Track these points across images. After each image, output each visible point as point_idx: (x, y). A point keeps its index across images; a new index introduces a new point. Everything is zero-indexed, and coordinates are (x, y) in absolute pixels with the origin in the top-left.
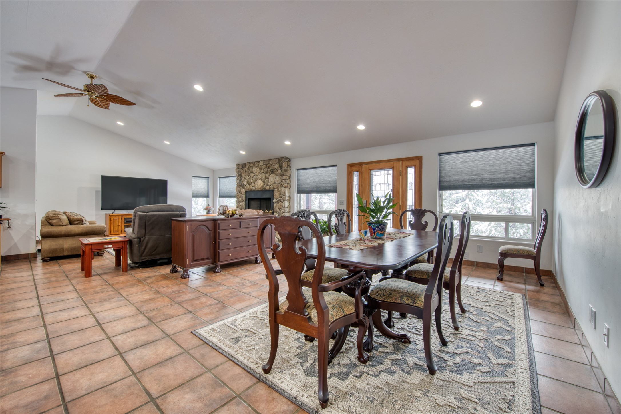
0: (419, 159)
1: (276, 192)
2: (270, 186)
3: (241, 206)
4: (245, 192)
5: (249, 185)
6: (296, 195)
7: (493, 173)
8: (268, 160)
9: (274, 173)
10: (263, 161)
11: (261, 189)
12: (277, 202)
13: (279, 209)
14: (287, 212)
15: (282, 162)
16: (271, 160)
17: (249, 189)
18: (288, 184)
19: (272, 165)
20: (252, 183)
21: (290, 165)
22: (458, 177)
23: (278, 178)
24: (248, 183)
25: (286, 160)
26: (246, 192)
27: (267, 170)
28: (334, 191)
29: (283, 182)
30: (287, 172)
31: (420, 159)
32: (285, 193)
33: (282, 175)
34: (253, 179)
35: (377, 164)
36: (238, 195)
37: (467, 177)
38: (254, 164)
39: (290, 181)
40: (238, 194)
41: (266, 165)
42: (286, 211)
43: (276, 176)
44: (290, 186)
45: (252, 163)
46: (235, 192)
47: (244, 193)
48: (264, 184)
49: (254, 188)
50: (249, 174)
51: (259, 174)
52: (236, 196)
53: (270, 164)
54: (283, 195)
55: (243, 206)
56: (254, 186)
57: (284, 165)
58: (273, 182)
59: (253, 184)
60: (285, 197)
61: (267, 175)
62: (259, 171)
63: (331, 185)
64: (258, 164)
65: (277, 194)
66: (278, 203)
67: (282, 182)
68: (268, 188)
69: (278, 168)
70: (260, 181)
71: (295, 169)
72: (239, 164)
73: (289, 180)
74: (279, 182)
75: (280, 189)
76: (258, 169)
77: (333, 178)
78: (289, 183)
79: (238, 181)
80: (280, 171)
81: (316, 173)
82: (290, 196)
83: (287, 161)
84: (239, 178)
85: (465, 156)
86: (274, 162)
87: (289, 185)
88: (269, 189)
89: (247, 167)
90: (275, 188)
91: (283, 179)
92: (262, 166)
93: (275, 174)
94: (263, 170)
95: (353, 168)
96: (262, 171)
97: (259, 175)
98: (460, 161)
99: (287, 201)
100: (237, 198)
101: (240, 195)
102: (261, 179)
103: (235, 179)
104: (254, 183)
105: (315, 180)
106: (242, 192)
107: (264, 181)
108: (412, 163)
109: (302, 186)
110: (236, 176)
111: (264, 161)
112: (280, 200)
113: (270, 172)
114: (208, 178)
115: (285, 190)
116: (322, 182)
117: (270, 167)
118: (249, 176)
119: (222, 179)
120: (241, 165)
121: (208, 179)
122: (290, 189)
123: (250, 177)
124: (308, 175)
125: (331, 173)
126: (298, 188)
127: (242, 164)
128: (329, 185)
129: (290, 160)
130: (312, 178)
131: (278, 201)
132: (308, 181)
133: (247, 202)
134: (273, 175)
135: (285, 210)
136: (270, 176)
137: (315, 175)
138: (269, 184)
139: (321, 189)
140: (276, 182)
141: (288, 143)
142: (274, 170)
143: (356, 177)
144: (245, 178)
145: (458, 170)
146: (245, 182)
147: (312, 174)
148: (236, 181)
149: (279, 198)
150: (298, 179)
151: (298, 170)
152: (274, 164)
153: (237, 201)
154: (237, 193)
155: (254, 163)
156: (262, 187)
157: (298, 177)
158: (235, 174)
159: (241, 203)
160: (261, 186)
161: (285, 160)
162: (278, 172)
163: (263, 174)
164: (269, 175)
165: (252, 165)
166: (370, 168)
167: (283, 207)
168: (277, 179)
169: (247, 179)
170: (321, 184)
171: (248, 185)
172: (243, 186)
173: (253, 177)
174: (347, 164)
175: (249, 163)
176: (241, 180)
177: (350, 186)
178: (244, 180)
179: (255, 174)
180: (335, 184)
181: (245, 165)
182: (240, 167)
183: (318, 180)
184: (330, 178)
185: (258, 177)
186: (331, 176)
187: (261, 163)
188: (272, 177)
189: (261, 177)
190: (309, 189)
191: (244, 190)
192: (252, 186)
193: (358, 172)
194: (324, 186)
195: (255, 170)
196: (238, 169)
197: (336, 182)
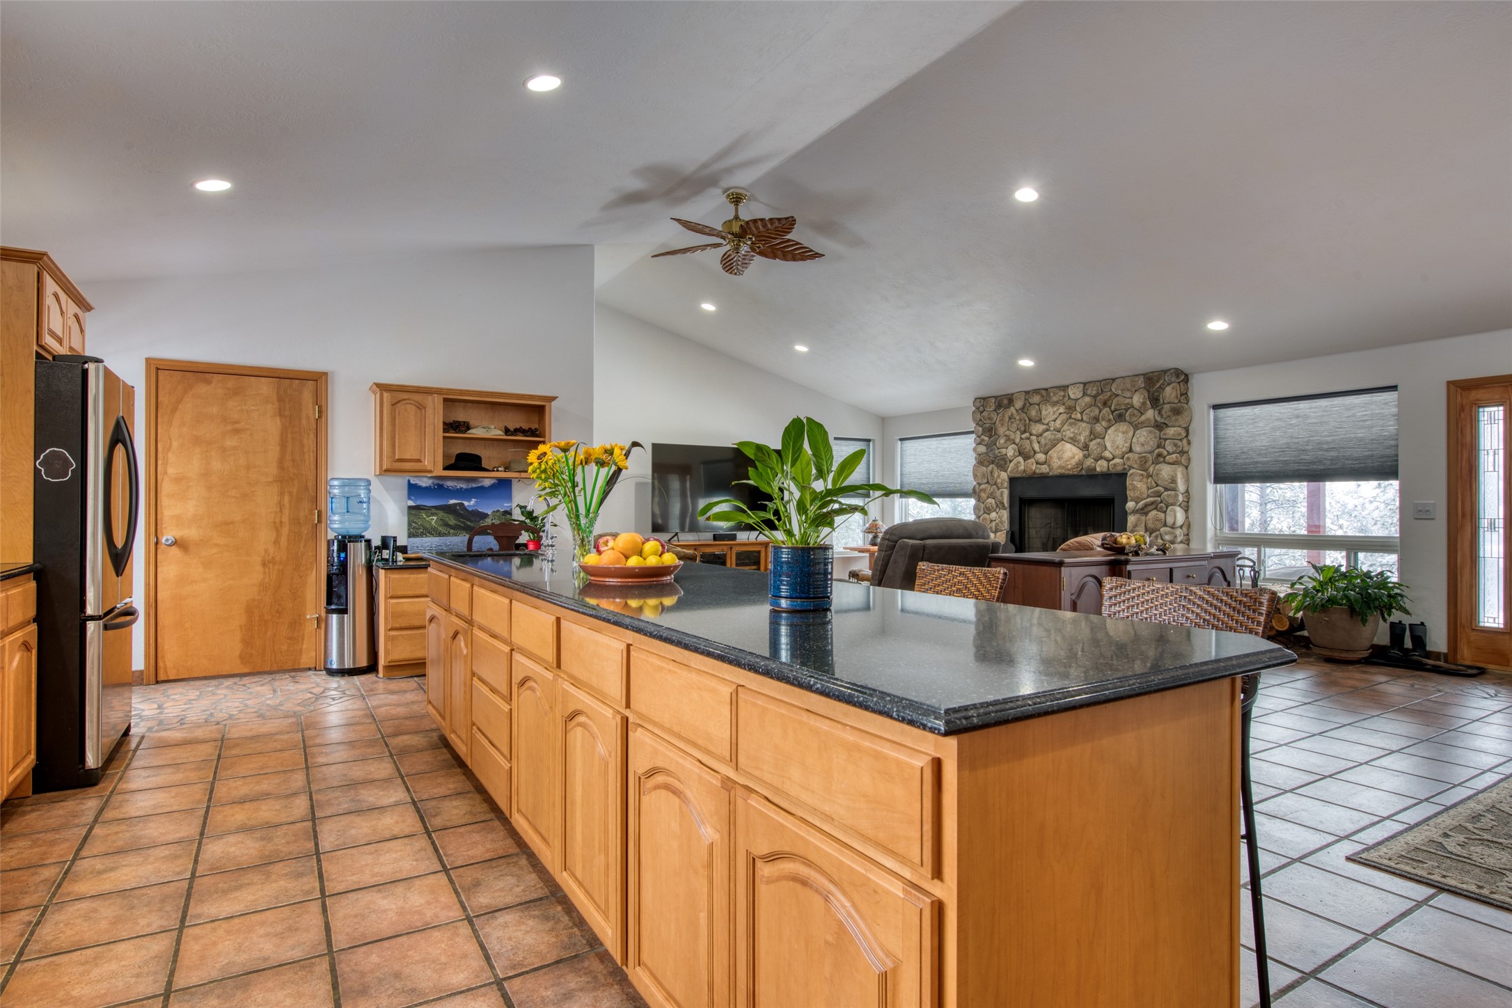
1: (1137, 478)
2: (1108, 461)
3: (991, 521)
4: (1007, 479)
5: (1026, 457)
6: (1210, 487)
8: (1100, 381)
9: (1125, 421)
10: (1082, 386)
11: (1075, 472)
12: (1143, 511)
13: (1146, 530)
14: (1181, 542)
15: (1158, 385)
16: (1114, 380)
17: (1024, 471)
18: (1182, 453)
19: (1117, 395)
20: (1035, 453)
21: (1186, 394)
23: (1144, 439)
24: (1020, 454)
25: (1178, 377)
26: (1012, 481)
27: (1097, 411)
28: (1384, 470)
29: (1164, 448)
30: (1179, 417)
32: (1174, 481)
33: (1160, 427)
34: (1043, 441)
36: (984, 490)
38: (1042, 396)
39: (1189, 443)
40: (983, 486)
41: (1095, 397)
42: (1179, 539)
43: (1137, 428)
44: (1189, 460)
45: (1037, 391)
46: (970, 482)
47: (1006, 484)
48: (1086, 457)
49: (1044, 469)
50: (1025, 426)
51: (1063, 424)
52: (974, 493)
53: (1109, 394)
54: (1166, 489)
55: (1001, 522)
56: (1044, 463)
57: (1169, 393)
58: (1124, 449)
59: (1040, 457)
60: (1176, 496)
61: (1099, 428)
62: (1064, 416)
63: (1367, 453)
64: (1062, 393)
65: (1139, 485)
66: (1146, 514)
67: (1159, 447)
68: (1101, 466)
69: (1144, 404)
70: (1068, 446)
71: (1206, 407)
72: (984, 399)
73: (1185, 441)
74: (1147, 448)
75: (1151, 469)
76: (1062, 410)
77: (1374, 430)
78: (1186, 449)
79: (982, 449)
80: (1150, 414)
81: (1298, 417)
82: (1187, 491)
83: (1179, 383)
84: (986, 439)
86: (1129, 386)
87: (1185, 456)
88: (1105, 470)
89: (1019, 404)
90: (1131, 467)
91: (1166, 440)
92: (1077, 400)
93: (1130, 423)
94: (1081, 413)
95: (1475, 395)
96: (1079, 416)
97: (1066, 427)
99: (1180, 506)
100: (979, 499)
101: (989, 489)
102: (1073, 441)
103: (970, 441)
104: (1046, 454)
105: (1292, 437)
106: (999, 481)
107: (1086, 447)
109: (1237, 457)
110: (972, 432)
111: (1085, 384)
112: (1152, 503)
113: (1111, 417)
114: (869, 441)
115: (1175, 471)
116: (1327, 443)
117: (1109, 403)
118: (1025, 432)
119: (909, 445)
120: (993, 400)
121: (869, 446)
122: (1187, 467)
123: (1027, 434)
124: (1261, 424)
125: (1370, 412)
126: (1215, 464)
127: (995, 397)
128: (1358, 453)
129: (1186, 379)
130: (1278, 434)
131: (1146, 505)
132: (1263, 442)
133: (1017, 509)
134: (1123, 427)
135: (1175, 537)
136: (1110, 431)
137: (1294, 421)
138: (1107, 454)
139: (1322, 467)
140: (1137, 448)
141: (1218, 326)
142: (1126, 410)
143: (1492, 423)
144: (1008, 439)
146: (1010, 451)
147: (1279, 419)
148: (975, 450)
149: (1149, 496)
150: (1216, 438)
151: (1216, 407)
152: (1128, 394)
153: (976, 508)
154: (979, 484)
155: (1044, 393)
156: (1080, 463)
157: (1215, 429)
158: (972, 427)
159: (993, 515)
160: (1073, 462)
161: (1173, 379)
162: (1143, 418)
163: (1084, 425)
164: (1107, 429)
165: (1036, 399)
167: (1165, 525)
168: (1142, 440)
169: (1017, 441)
170: (1321, 449)
171: (1020, 459)
172: (1002, 463)
173: (1041, 435)
174: (1449, 383)
175: (1027, 393)
176: (995, 444)
177: (1465, 455)
178: (1006, 446)
179: (1048, 424)
180: (1389, 452)
181: (1010, 399)
182: (990, 407)
183: (1306, 440)
184: (1363, 431)
185: (1059, 435)
186: (1368, 423)
187: (1074, 393)
188: (1120, 434)
189: (1072, 435)
190: (1266, 469)
191: (1004, 475)
192: (1037, 463)
193: (1501, 408)
194: (1337, 457)
195: (1049, 412)
196: (981, 413)
197: (1392, 443)
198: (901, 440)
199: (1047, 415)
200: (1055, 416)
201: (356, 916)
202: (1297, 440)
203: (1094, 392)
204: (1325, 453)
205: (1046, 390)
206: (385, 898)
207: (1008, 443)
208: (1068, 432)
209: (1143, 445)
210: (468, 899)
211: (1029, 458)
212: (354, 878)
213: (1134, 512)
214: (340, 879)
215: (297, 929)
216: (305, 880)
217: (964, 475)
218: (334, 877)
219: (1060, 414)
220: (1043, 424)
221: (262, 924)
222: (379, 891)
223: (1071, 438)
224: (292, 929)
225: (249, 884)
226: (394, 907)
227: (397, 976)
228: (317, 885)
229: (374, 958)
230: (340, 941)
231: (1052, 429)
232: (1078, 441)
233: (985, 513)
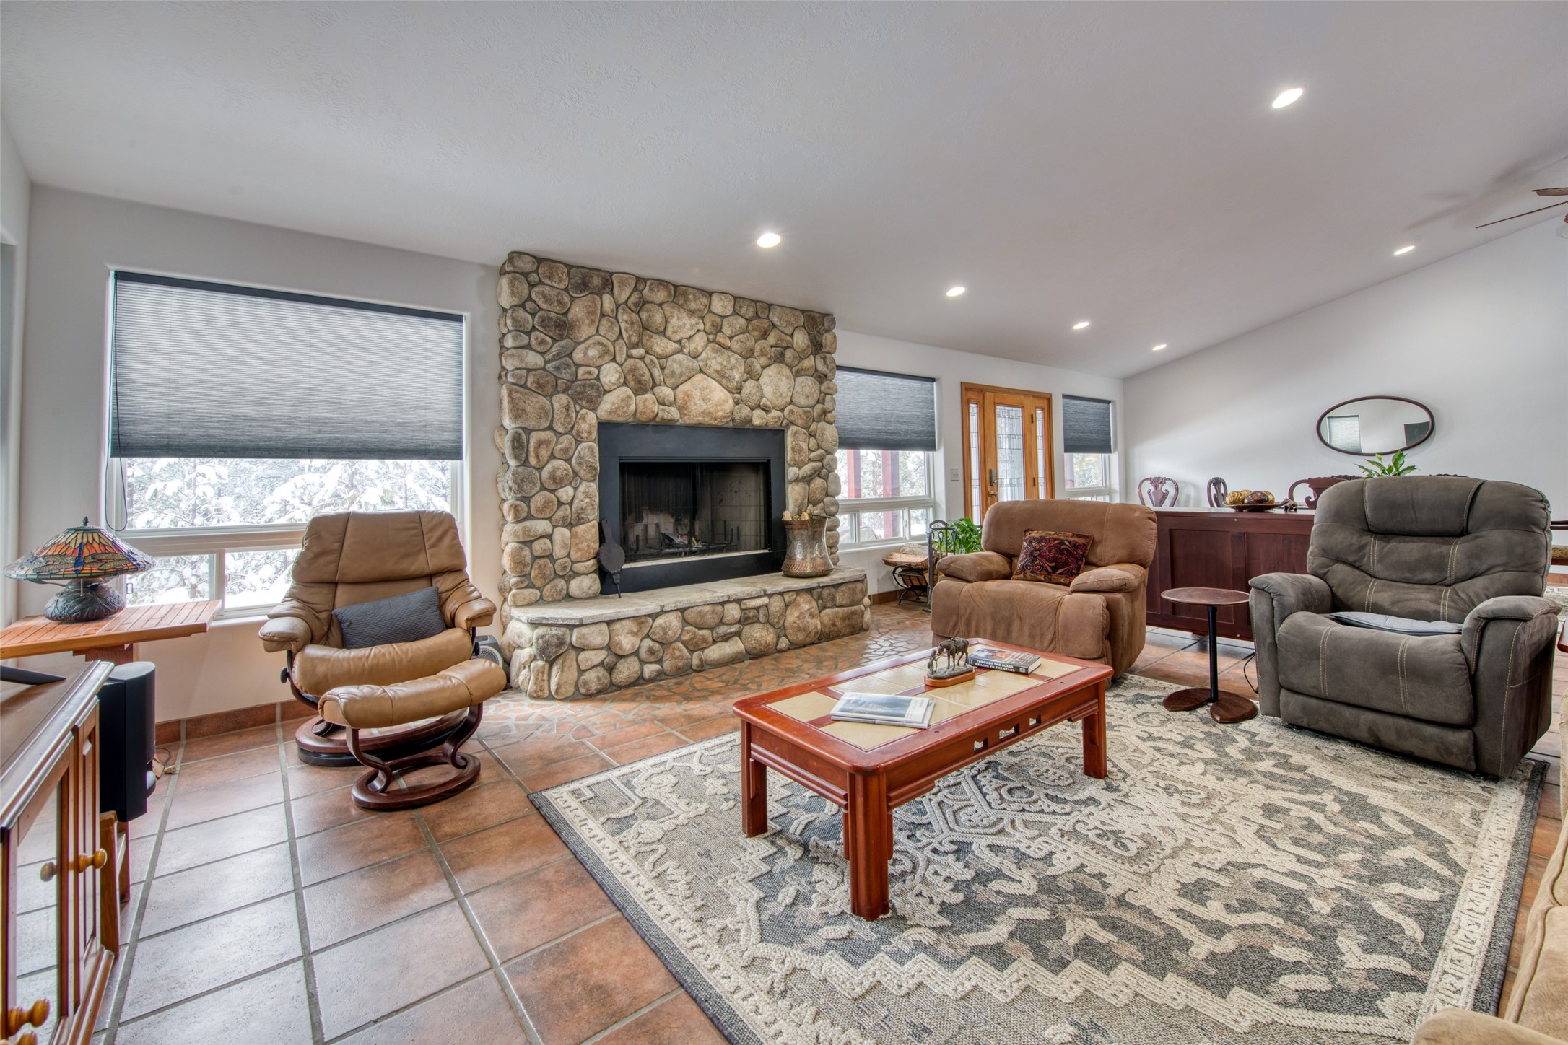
0: (1049, 399)
1: (798, 438)
2: (767, 411)
3: (563, 504)
4: (598, 426)
5: (639, 390)
7: (1091, 433)
8: (756, 302)
9: (784, 362)
11: (723, 423)
12: (810, 478)
15: (820, 328)
16: (769, 305)
17: (633, 413)
19: (776, 327)
20: (655, 385)
22: (1071, 434)
23: (805, 390)
24: (625, 382)
27: (753, 341)
28: (930, 444)
33: (819, 378)
35: (1005, 395)
38: (672, 296)
40: (541, 436)
41: (748, 320)
43: (797, 374)
45: (655, 281)
47: (594, 434)
48: (738, 402)
49: (673, 413)
50: (638, 335)
51: (704, 348)
53: (766, 322)
54: (825, 453)
55: (593, 505)
56: (674, 404)
58: (787, 400)
59: (665, 392)
61: (756, 365)
62: (703, 336)
64: (705, 301)
65: (801, 446)
67: (818, 402)
68: (758, 419)
69: (805, 346)
70: (712, 383)
72: (539, 260)
74: (809, 402)
75: (814, 429)
76: (700, 325)
77: (924, 411)
80: (812, 361)
81: (884, 391)
84: (548, 340)
85: (1074, 404)
86: (787, 318)
88: (764, 424)
89: (623, 294)
90: (790, 424)
91: (826, 394)
92: (722, 317)
93: (789, 367)
94: (728, 338)
95: (970, 395)
96: (728, 342)
97: (707, 353)
98: (1071, 411)
102: (721, 376)
104: (674, 388)
105: (882, 409)
107: (739, 389)
108: (1043, 403)
111: (736, 298)
113: (770, 353)
116: (902, 417)
117: (767, 335)
118: (636, 346)
120: (564, 268)
123: (641, 351)
125: (921, 396)
127: (570, 267)
130: (873, 404)
132: (864, 410)
133: (615, 482)
134: (782, 369)
136: (766, 373)
137: (883, 395)
138: (767, 403)
140: (799, 401)
142: (784, 349)
143: (974, 416)
144: (599, 351)
145: (1071, 424)
146: (610, 374)
147: (874, 390)
149: (808, 460)
152: (788, 329)
155: (671, 288)
156: (730, 411)
159: (566, 493)
160: (718, 407)
162: (805, 364)
163: (735, 356)
164: (764, 367)
165: (661, 295)
166: (995, 401)
168: (803, 390)
169: (620, 358)
171: (628, 392)
172: (589, 393)
173: (667, 357)
174: (962, 383)
175: (640, 280)
176: (570, 355)
177: (967, 435)
178: (599, 362)
179: (679, 342)
180: (931, 429)
181: (607, 282)
182: (560, 280)
183: (891, 412)
184: (919, 410)
185: (696, 364)
186: (921, 404)
187: (719, 305)
188: (784, 378)
189: (719, 368)
191: (592, 418)
192: (661, 403)
193: (976, 406)
194: (907, 429)
195: (682, 323)
196: (532, 286)
197: (932, 421)
198: (121, 276)
199: (680, 327)
200: (692, 333)
202: (885, 412)
203: (750, 314)
204: (901, 426)
205: (676, 287)
207: (607, 358)
208: (714, 362)
209: (807, 397)
211: (645, 391)
213: (797, 480)
217: (416, 407)
219: (698, 331)
220: (669, 339)
223: (717, 371)
231: (686, 351)
232: (729, 378)
233: (543, 488)
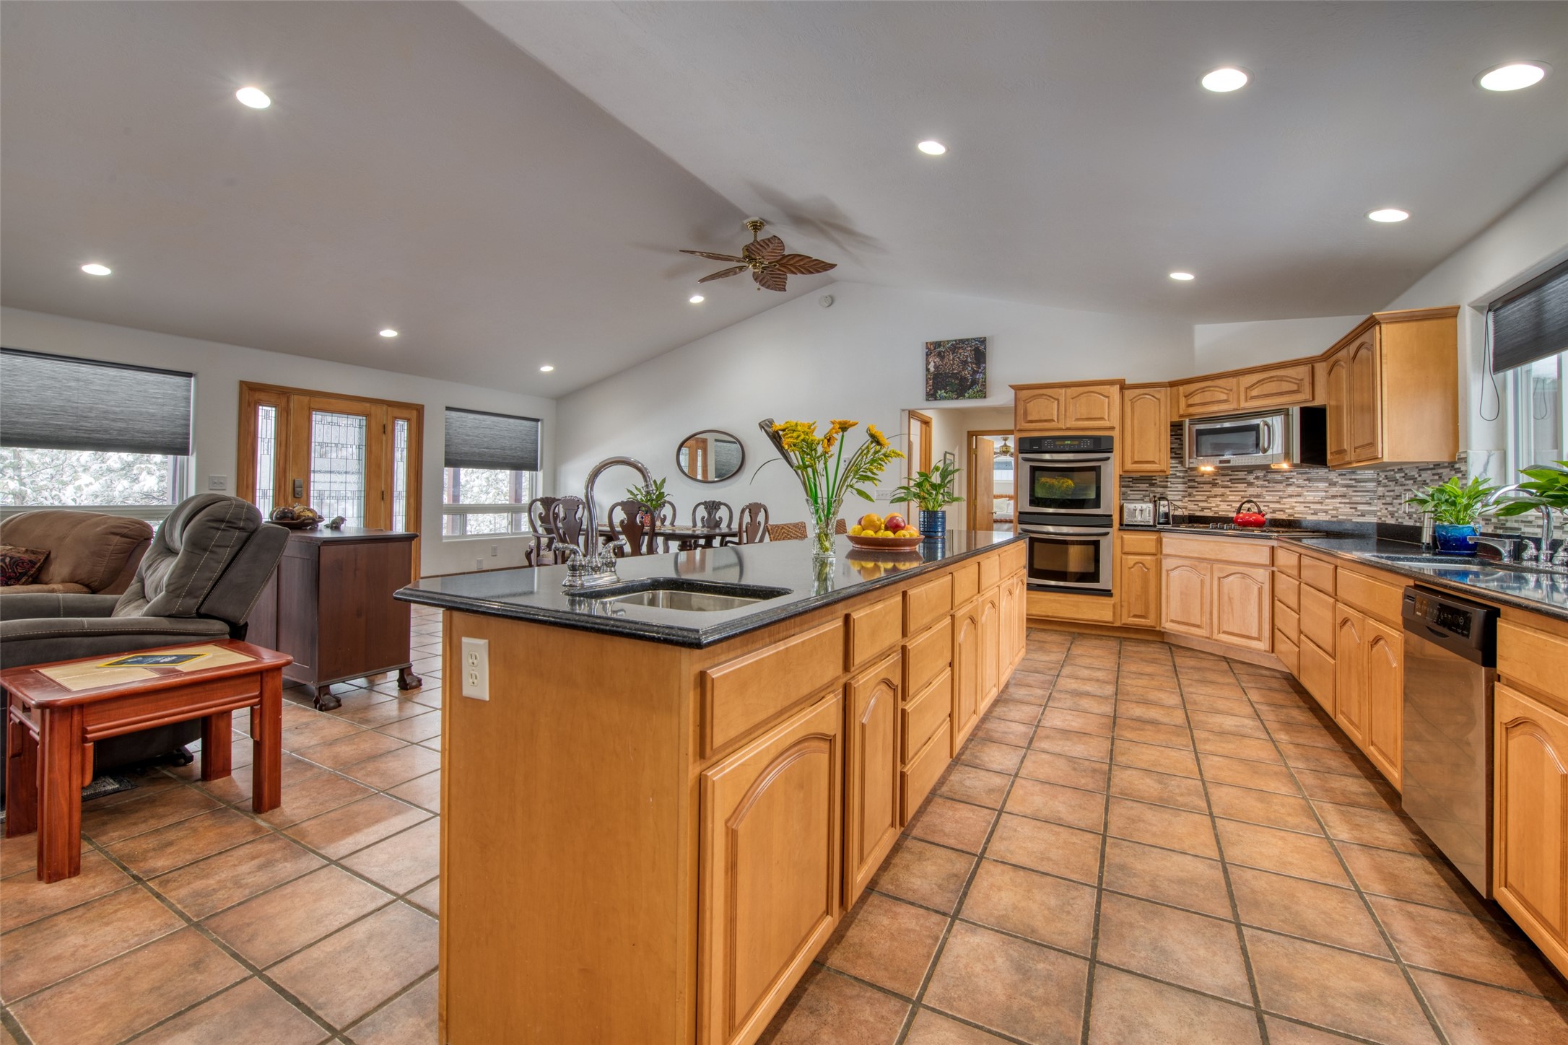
0: (417, 409)
7: (503, 449)
22: (466, 449)
28: (177, 447)
31: (419, 409)
35: (333, 401)
37: (476, 450)
63: (158, 429)
77: (166, 408)
81: (78, 380)
85: (474, 419)
95: (258, 395)
98: (469, 425)
105: (69, 401)
108: (406, 413)
116: (115, 413)
125: (162, 391)
128: (149, 427)
132: (25, 400)
137: (73, 384)
139: (108, 437)
141: (96, 269)
143: (267, 420)
145: (467, 438)
166: (312, 406)
170: (106, 418)
174: (242, 383)
177: (250, 441)
180: (179, 430)
183: (89, 405)
184: (155, 407)
186: (160, 400)
190: (30, 432)
193: (274, 409)
194: (125, 428)
197: (183, 422)
201: (1085, 809)
202: (75, 405)
204: (112, 423)
206: (1058, 812)
210: (1006, 785)
212: (1074, 839)
214: (1087, 845)
215: (1128, 819)
216: (1117, 860)
218: (1091, 850)
221: (1154, 834)
222: (1060, 819)
224: (1133, 821)
225: (1170, 881)
226: (1057, 803)
227: (1075, 769)
228: (1107, 849)
229: (1083, 781)
230: (1100, 799)
